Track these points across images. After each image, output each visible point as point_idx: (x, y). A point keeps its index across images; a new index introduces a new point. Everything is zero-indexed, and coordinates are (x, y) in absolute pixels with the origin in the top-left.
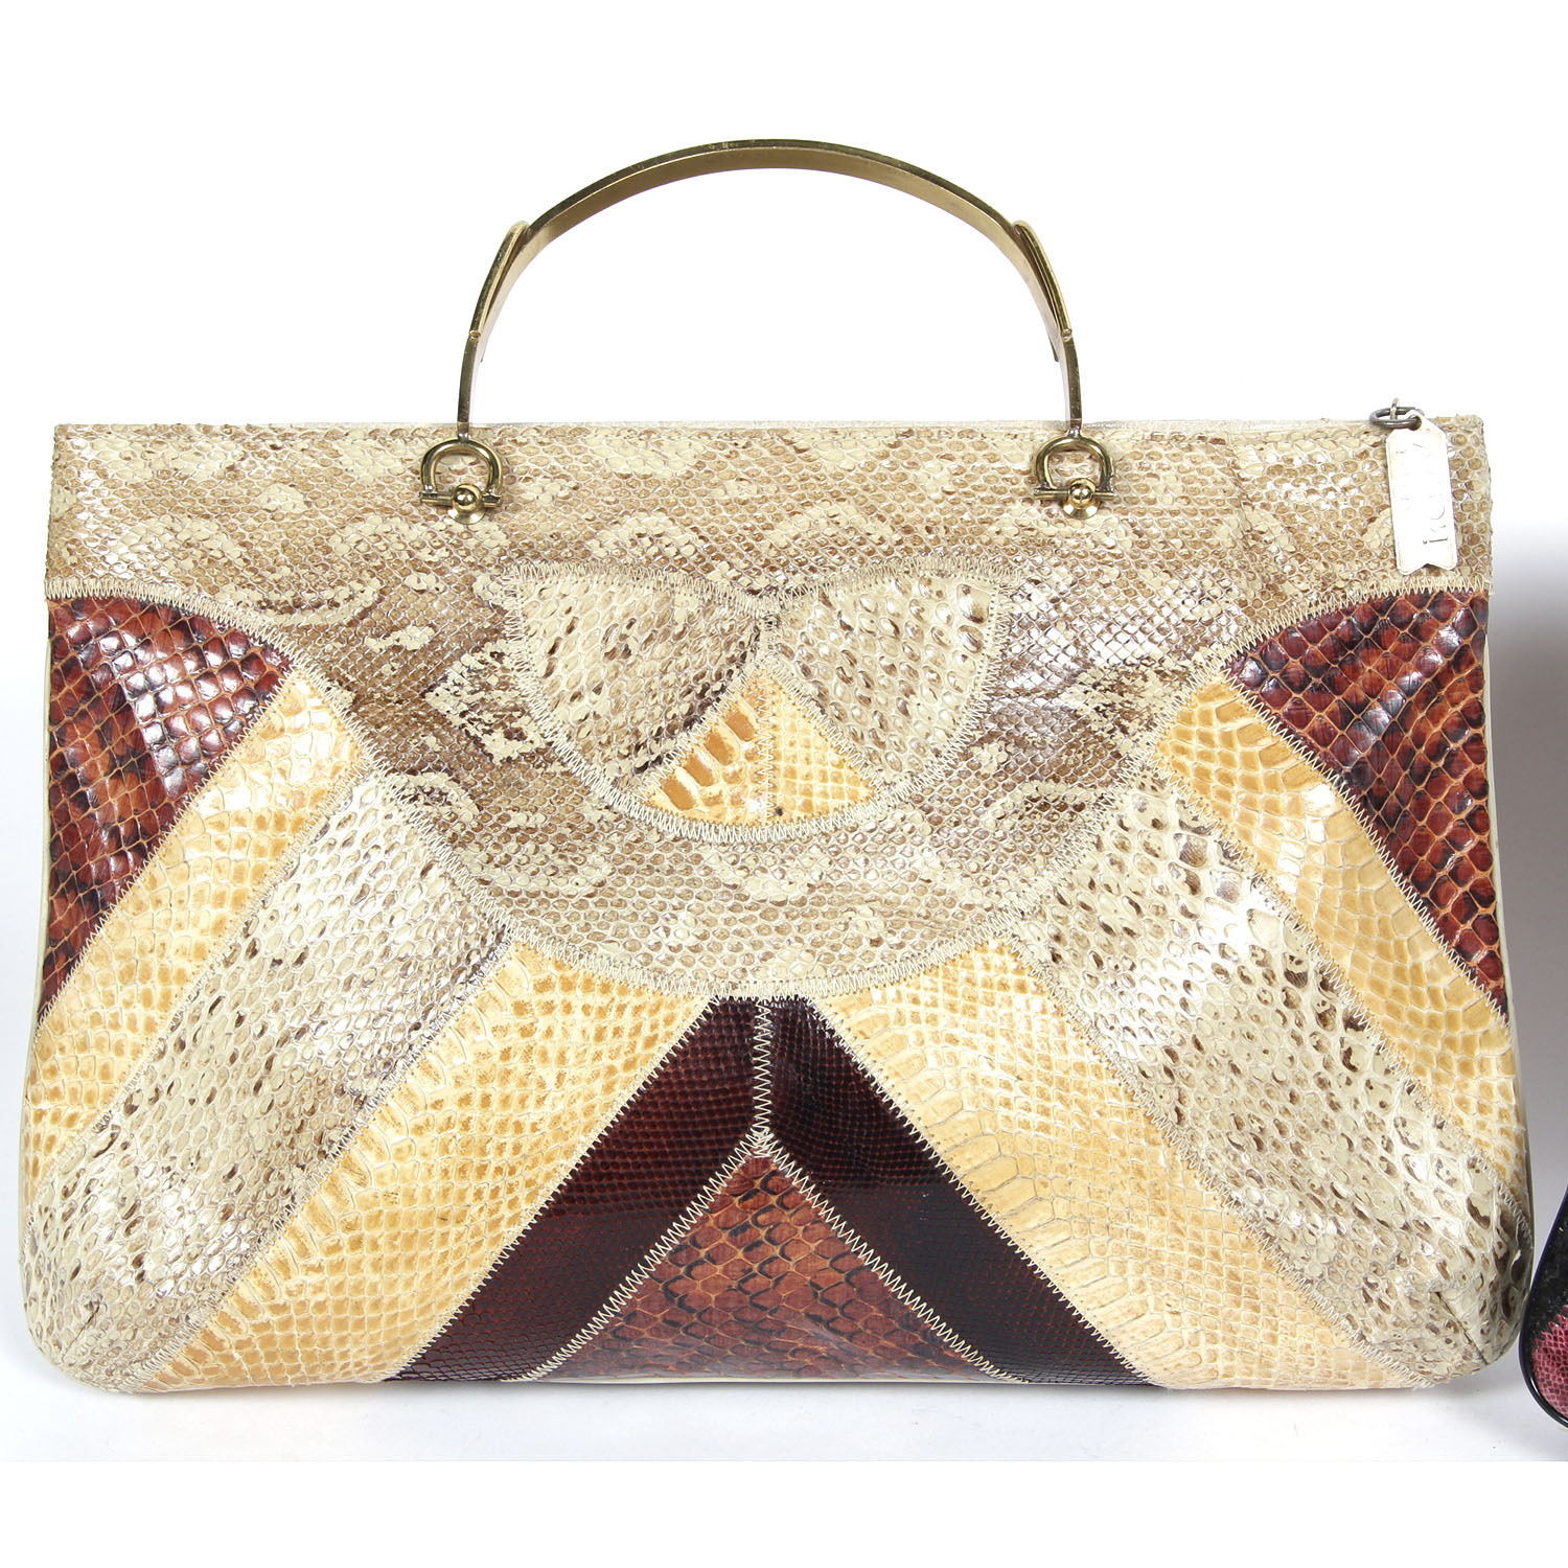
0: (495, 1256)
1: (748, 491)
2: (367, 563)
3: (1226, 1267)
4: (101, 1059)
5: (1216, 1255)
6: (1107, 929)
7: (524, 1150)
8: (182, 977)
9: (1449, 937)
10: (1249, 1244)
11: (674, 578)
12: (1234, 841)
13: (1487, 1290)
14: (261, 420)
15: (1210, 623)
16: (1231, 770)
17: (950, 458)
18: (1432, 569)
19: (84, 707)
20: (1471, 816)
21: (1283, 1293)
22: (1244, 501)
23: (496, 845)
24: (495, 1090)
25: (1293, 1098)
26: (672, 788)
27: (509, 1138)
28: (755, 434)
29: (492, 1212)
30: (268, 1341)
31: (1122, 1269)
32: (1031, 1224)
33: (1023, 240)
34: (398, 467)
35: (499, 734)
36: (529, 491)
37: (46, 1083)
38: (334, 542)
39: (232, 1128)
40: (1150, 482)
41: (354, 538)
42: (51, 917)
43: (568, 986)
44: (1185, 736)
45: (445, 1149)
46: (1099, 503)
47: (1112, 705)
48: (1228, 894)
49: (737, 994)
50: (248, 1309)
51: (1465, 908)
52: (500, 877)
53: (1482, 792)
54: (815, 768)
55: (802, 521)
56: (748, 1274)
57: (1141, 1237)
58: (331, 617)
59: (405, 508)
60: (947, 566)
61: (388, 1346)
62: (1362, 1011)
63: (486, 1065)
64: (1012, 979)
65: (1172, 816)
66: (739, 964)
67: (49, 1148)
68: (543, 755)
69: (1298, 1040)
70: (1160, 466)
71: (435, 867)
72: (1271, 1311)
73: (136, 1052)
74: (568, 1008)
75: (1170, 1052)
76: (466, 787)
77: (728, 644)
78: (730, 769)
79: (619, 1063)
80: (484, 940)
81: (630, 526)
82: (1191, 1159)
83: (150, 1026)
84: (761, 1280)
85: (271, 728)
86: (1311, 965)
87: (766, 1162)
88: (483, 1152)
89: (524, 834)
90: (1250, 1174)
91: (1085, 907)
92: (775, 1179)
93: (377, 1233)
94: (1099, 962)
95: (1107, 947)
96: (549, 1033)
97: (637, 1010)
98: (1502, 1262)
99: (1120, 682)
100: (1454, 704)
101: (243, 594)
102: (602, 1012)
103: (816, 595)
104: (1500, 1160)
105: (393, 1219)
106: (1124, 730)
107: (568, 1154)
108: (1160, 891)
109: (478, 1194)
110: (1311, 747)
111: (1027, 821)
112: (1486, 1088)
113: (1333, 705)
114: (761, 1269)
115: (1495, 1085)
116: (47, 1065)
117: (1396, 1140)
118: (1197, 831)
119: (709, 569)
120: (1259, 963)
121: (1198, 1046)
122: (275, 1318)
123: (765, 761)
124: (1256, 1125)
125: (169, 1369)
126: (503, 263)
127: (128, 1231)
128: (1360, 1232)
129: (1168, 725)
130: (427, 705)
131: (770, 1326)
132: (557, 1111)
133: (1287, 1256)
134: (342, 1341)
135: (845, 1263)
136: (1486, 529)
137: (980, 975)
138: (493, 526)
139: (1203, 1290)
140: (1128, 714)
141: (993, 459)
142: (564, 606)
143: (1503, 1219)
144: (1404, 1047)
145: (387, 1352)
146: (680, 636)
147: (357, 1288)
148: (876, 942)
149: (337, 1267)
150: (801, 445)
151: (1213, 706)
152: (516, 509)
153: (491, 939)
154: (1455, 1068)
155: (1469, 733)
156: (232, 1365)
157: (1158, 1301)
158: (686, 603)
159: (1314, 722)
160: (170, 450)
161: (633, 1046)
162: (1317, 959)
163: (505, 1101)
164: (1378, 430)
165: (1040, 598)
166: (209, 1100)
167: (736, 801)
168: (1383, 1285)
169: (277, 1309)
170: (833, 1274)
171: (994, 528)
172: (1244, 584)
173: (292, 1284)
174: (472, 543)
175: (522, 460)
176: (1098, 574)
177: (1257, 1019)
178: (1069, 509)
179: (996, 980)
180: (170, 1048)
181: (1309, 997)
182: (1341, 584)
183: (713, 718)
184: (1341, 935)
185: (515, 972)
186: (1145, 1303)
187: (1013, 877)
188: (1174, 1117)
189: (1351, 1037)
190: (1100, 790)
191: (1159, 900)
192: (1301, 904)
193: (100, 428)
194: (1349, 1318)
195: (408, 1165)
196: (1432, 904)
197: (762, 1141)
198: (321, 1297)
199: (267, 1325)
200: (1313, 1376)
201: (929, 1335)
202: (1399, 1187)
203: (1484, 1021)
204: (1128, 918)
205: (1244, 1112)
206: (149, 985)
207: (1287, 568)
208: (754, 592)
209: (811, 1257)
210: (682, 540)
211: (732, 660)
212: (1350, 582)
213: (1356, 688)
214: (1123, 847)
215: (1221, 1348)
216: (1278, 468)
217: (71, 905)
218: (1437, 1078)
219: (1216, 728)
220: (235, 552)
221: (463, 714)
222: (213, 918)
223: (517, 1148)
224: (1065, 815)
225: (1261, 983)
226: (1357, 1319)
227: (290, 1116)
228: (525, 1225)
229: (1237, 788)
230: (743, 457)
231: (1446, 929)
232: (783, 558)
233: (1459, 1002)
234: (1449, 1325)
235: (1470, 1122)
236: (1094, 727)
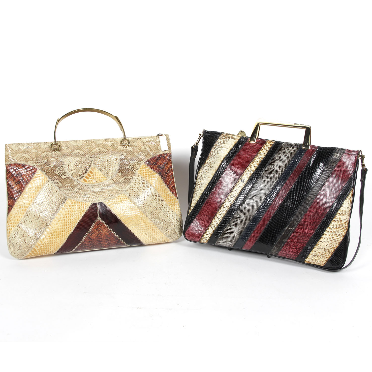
0: (69, 235)
1: (89, 147)
2: (45, 157)
3: (151, 228)
4: (17, 218)
5: (150, 227)
6: (135, 192)
7: (71, 222)
8: (27, 207)
9: (171, 191)
10: (154, 225)
11: (82, 157)
12: (148, 181)
13: (179, 229)
14: (31, 142)
15: (142, 158)
16: (146, 174)
17: (111, 142)
18: (165, 151)
19: (11, 177)
20: (172, 178)
21: (158, 231)
22: (144, 145)
23: (65, 188)
24: (67, 216)
25: (157, 209)
26: (84, 180)
27: (69, 221)
28: (89, 140)
29: (68, 230)
30: (41, 249)
31: (140, 230)
32: (130, 225)
33: (117, 118)
34: (47, 146)
35: (63, 176)
36: (63, 148)
37: (10, 222)
38: (41, 155)
39: (35, 224)
40: (134, 143)
41: (43, 154)
42: (8, 202)
43: (75, 203)
44: (141, 170)
45: (62, 223)
46: (128, 146)
47: (132, 168)
48: (148, 187)
49: (94, 202)
50: (39, 245)
51: (172, 188)
52: (65, 191)
53: (173, 175)
54: (100, 177)
55: (96, 149)
56: (98, 234)
57: (142, 226)
58: (42, 164)
59: (49, 151)
60: (112, 153)
61: (56, 248)
62: (163, 199)
63: (66, 213)
64: (125, 198)
65: (141, 179)
66: (94, 199)
67: (11, 230)
68: (69, 177)
69: (157, 203)
70: (135, 142)
71: (58, 191)
72: (157, 233)
73: (22, 217)
74: (75, 206)
75: (143, 205)
76: (60, 182)
77: (89, 164)
78: (91, 177)
79: (82, 211)
80: (64, 199)
81: (76, 151)
82: (147, 216)
83: (23, 213)
84: (100, 235)
85: (36, 177)
86: (157, 194)
87: (100, 221)
88: (66, 223)
89: (68, 186)
90: (153, 218)
91: (132, 189)
92: (101, 223)
93: (54, 234)
94: (135, 195)
95: (135, 194)
96: (73, 209)
97: (83, 205)
98: (180, 226)
99: (133, 165)
100: (169, 165)
101: (31, 162)
102: (79, 206)
103: (98, 158)
104: (179, 215)
105: (56, 232)
106: (134, 170)
107: (77, 222)
108: (140, 187)
109: (66, 228)
110: (155, 171)
111: (125, 181)
112: (176, 207)
113: (157, 166)
114: (100, 234)
115: (177, 207)
116: (10, 220)
117: (168, 213)
118: (144, 180)
119: (85, 155)
120: (152, 194)
121: (146, 204)
122: (42, 246)
123: (94, 176)
124: (153, 212)
125: (29, 254)
126: (57, 123)
127: (23, 238)
128: (166, 223)
129: (139, 169)
130: (54, 173)
131: (101, 241)
132: (75, 217)
133: (158, 226)
134: (50, 248)
135: (109, 232)
136: (170, 146)
137: (122, 198)
138: (60, 152)
139: (149, 231)
140: (134, 168)
141: (116, 142)
142: (69, 161)
143: (180, 221)
144: (168, 203)
145: (56, 249)
146: (83, 163)
147: (52, 241)
148: (110, 195)
149: (50, 238)
150: (94, 141)
151: (144, 167)
152: (62, 150)
153: (65, 198)
154: (173, 205)
155: (171, 168)
156: (37, 252)
157: (144, 233)
158: (83, 159)
159: (155, 168)
160: (20, 146)
161: (83, 209)
162: (158, 194)
163: (69, 217)
164: (158, 136)
165: (123, 156)
166: (32, 221)
167: (92, 181)
168: (168, 229)
169: (43, 244)
170: (108, 233)
171: (117, 149)
172: (145, 154)
173: (44, 241)
174: (57, 154)
175: (62, 145)
176: (129, 153)
177: (152, 200)
178: (125, 147)
179: (123, 198)
180: (26, 216)
181: (157, 198)
182: (156, 153)
183: (88, 172)
184: (160, 191)
185: (68, 202)
186: (143, 234)
187: (124, 187)
188: (144, 212)
189: (162, 202)
190: (133, 177)
191: (140, 188)
192: (156, 188)
193: (11, 144)
194: (165, 233)
195: (58, 225)
196: (169, 187)
197: (99, 219)
198: (48, 242)
199: (41, 247)
200: (161, 241)
201: (119, 240)
202: (169, 218)
203: (176, 200)
204: (137, 190)
205: (152, 211)
206: (23, 208)
207: (150, 152)
208: (91, 158)
209: (105, 232)
210: (82, 153)
211: (89, 165)
212: (157, 153)
213: (159, 164)
214: (136, 183)
215: (151, 238)
216: (147, 141)
217: (11, 201)
218: (171, 206)
219: (144, 169)
220: (29, 157)
221: (59, 174)
222: (31, 200)
223: (70, 222)
224: (129, 180)
225: (152, 196)
226: (166, 233)
227: (42, 222)
228: (72, 231)
229: (147, 175)
230: (88, 143)
231: (171, 190)
232: (94, 154)
233: (173, 198)
234: (175, 233)
235: (175, 211)
236: (131, 170)
